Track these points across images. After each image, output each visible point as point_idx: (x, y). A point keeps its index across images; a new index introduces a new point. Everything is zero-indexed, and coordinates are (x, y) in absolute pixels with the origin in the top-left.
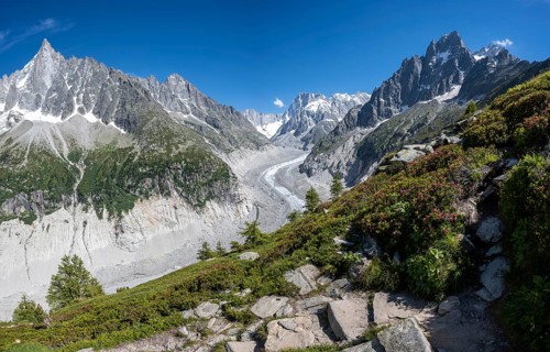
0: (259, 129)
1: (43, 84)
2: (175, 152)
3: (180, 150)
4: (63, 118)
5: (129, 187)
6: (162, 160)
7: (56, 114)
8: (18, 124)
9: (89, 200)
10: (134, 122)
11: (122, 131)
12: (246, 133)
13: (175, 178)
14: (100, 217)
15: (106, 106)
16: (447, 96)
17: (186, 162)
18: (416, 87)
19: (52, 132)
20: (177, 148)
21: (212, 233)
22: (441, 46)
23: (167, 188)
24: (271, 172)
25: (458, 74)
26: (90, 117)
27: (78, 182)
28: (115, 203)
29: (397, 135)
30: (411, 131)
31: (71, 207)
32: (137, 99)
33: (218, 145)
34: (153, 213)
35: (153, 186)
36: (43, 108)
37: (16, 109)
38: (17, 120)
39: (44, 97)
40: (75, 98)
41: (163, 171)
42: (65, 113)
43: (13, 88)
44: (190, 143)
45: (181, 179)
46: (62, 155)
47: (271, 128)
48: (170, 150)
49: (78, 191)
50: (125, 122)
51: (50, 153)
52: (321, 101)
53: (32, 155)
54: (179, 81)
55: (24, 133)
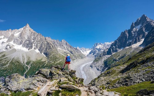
1: (24, 37)
2: (56, 63)
3: (58, 62)
4: (28, 50)
6: (52, 65)
7: (27, 48)
8: (11, 49)
10: (48, 54)
11: (45, 56)
15: (42, 48)
19: (22, 54)
20: (57, 62)
26: (37, 51)
27: (27, 71)
32: (50, 48)
36: (23, 45)
37: (12, 43)
38: (10, 48)
39: (24, 42)
40: (34, 45)
42: (29, 48)
43: (13, 35)
44: (61, 60)
46: (24, 63)
48: (55, 62)
49: (25, 74)
50: (46, 54)
51: (19, 62)
52: (100, 45)
53: (12, 63)
54: (64, 41)
55: (11, 54)
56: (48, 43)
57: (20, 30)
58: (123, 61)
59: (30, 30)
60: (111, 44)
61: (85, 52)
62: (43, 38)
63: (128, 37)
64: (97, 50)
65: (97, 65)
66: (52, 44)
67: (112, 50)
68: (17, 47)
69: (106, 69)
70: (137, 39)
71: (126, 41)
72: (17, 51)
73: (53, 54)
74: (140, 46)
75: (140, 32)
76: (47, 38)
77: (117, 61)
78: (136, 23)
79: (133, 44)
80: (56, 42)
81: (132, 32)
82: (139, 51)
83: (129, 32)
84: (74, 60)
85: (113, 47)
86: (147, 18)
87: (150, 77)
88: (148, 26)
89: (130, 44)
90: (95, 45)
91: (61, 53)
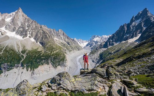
1: (17, 24)
2: (53, 53)
3: (54, 53)
4: (23, 38)
5: (38, 62)
6: (48, 55)
7: (21, 36)
9: (25, 66)
10: (44, 44)
11: (41, 46)
13: (51, 60)
14: (27, 70)
15: (37, 37)
17: (54, 56)
19: (17, 43)
20: (54, 52)
23: (48, 62)
25: (142, 29)
26: (32, 40)
27: (23, 60)
28: (33, 66)
31: (19, 68)
32: (46, 38)
34: (44, 69)
35: (45, 62)
36: (16, 32)
39: (17, 29)
40: (28, 32)
41: (48, 58)
42: (24, 36)
44: (57, 51)
46: (19, 51)
48: (51, 52)
49: (22, 63)
50: (42, 43)
51: (14, 50)
52: (98, 38)
53: (6, 50)
54: (61, 31)
55: (4, 41)
56: (44, 32)
57: (11, 15)
58: (117, 55)
59: (23, 16)
60: (108, 37)
61: (82, 44)
62: (39, 25)
63: (126, 32)
64: (94, 43)
65: (93, 57)
66: (49, 34)
67: (108, 44)
68: (10, 34)
69: (101, 61)
70: (135, 34)
71: (123, 35)
72: (11, 39)
73: (50, 44)
74: (136, 41)
75: (139, 27)
76: (43, 26)
77: (112, 55)
78: (136, 17)
79: (129, 39)
80: (53, 32)
81: (131, 26)
82: (134, 46)
83: (128, 26)
84: (71, 51)
85: (110, 41)
86: (148, 13)
87: (144, 71)
88: (148, 21)
89: (126, 39)
90: (92, 37)
91: (57, 44)
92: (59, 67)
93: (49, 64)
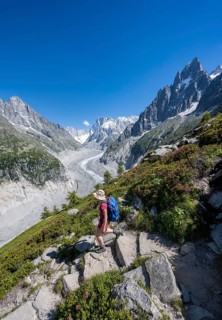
0: (76, 138)
3: (25, 150)
6: (10, 157)
12: (68, 141)
13: (22, 169)
16: (188, 111)
17: (29, 158)
18: (166, 108)
20: (22, 149)
21: (50, 200)
22: (185, 75)
23: (16, 176)
24: (84, 163)
25: (196, 94)
29: (154, 140)
30: (163, 137)
33: (51, 148)
35: (5, 175)
41: (12, 165)
45: (27, 169)
47: (83, 138)
48: (15, 150)
65: (117, 156)
67: (141, 127)
85: (144, 121)
92: (50, 184)
93: (18, 179)
